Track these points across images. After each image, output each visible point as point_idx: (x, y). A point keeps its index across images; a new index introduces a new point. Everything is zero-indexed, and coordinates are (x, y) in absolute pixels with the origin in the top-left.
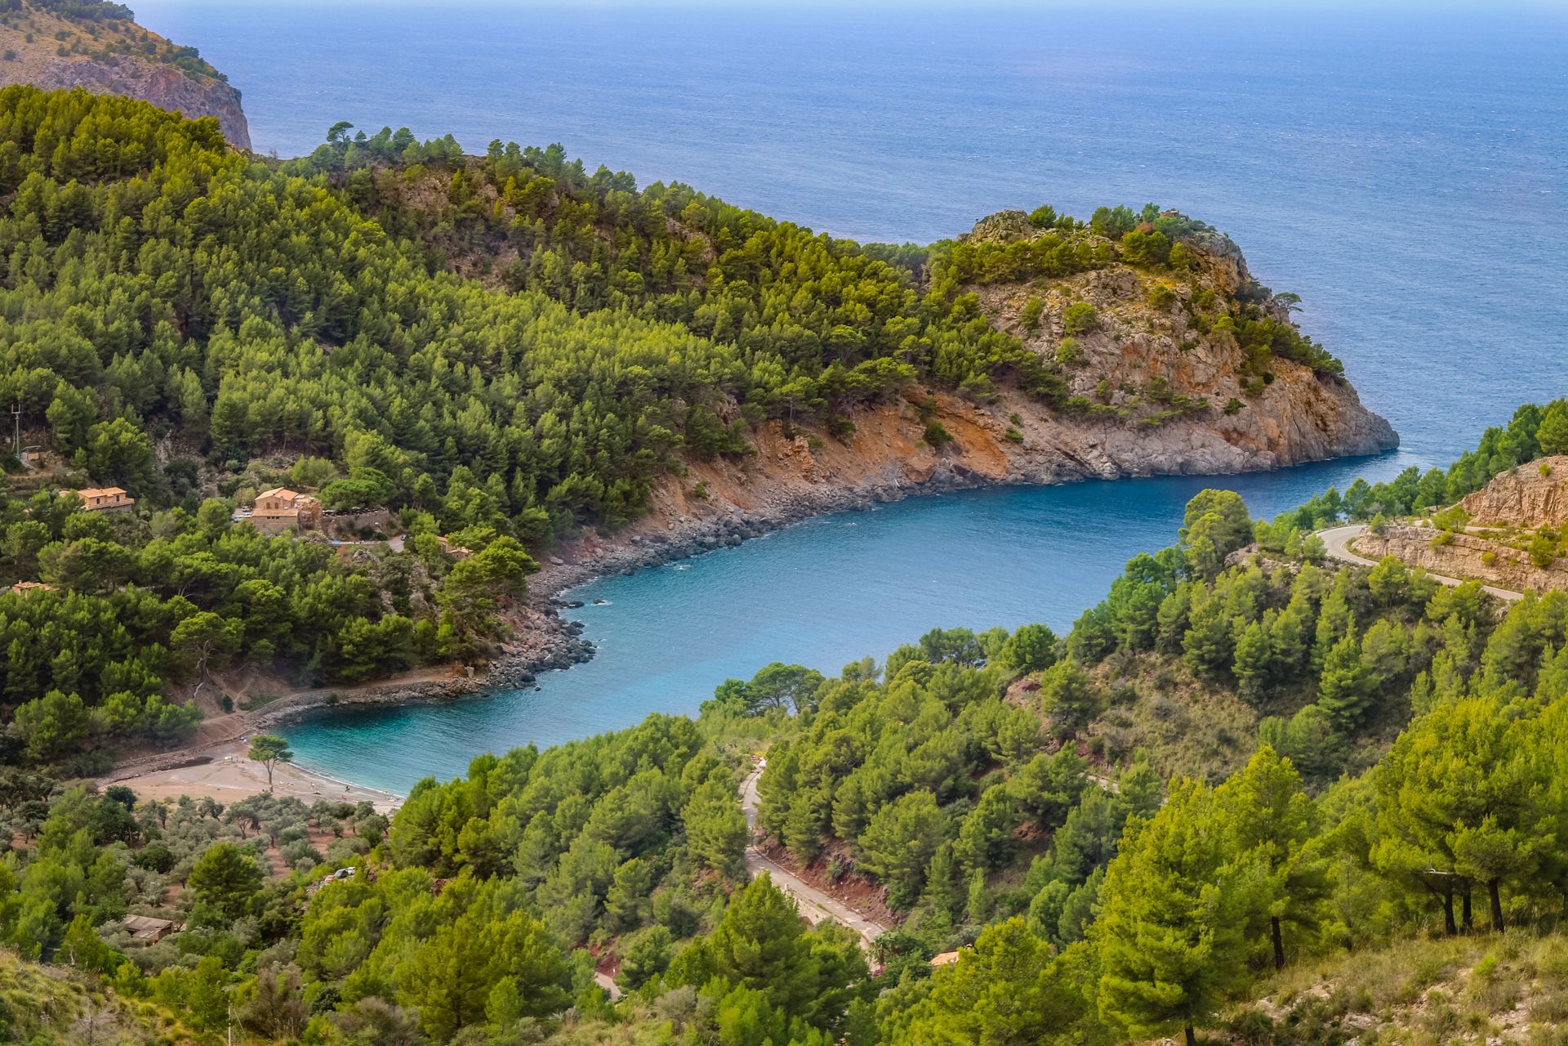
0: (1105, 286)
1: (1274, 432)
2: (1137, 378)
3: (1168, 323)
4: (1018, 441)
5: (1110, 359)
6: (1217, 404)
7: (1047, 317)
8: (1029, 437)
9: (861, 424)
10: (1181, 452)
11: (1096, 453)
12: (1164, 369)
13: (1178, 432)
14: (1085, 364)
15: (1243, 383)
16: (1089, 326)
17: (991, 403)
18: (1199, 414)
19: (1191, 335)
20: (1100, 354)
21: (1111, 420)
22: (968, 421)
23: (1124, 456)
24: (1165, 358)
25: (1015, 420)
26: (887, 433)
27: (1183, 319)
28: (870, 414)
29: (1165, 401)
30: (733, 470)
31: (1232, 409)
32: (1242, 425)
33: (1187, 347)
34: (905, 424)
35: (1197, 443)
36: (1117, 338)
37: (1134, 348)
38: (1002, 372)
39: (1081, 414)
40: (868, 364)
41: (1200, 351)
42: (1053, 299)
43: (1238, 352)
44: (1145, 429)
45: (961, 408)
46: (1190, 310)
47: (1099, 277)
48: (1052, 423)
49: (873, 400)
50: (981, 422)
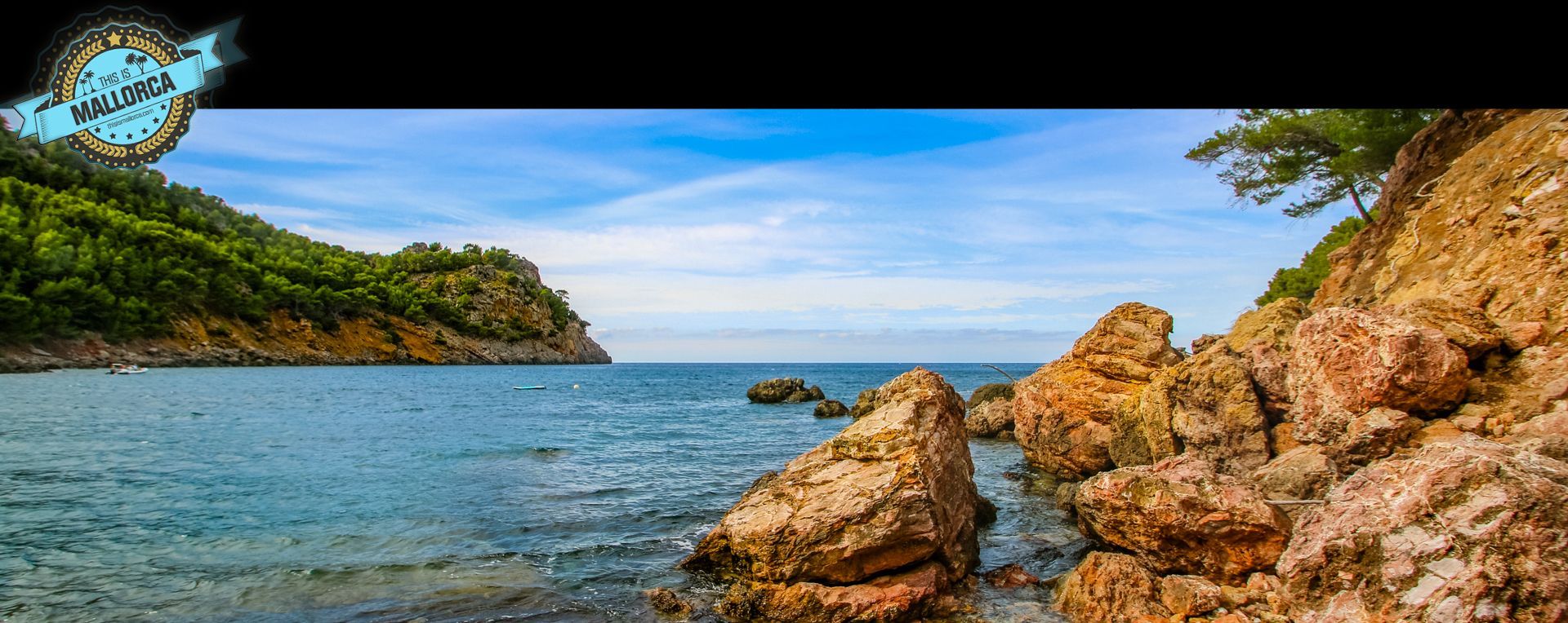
0: (480, 273)
1: (572, 347)
2: (504, 317)
3: (516, 291)
4: (444, 343)
5: (488, 306)
6: (546, 332)
7: (448, 287)
8: (450, 342)
9: (345, 327)
10: (531, 353)
11: (488, 352)
12: (517, 314)
13: (529, 343)
14: (475, 309)
15: (555, 324)
16: (475, 290)
17: (423, 325)
18: (537, 335)
19: (528, 299)
20: (482, 304)
21: (493, 336)
22: (412, 333)
23: (502, 354)
24: (517, 307)
25: (439, 333)
26: (363, 332)
27: (522, 291)
28: (350, 323)
29: (519, 328)
30: (252, 329)
31: (552, 334)
32: (559, 342)
33: (527, 303)
34: (373, 329)
35: (539, 349)
36: (491, 296)
37: (501, 301)
38: (429, 308)
39: (475, 332)
40: (348, 291)
41: (534, 306)
42: (451, 279)
43: (549, 310)
44: (512, 341)
45: (406, 325)
46: (525, 287)
47: (477, 268)
48: (459, 337)
49: (350, 315)
50: (419, 333)
